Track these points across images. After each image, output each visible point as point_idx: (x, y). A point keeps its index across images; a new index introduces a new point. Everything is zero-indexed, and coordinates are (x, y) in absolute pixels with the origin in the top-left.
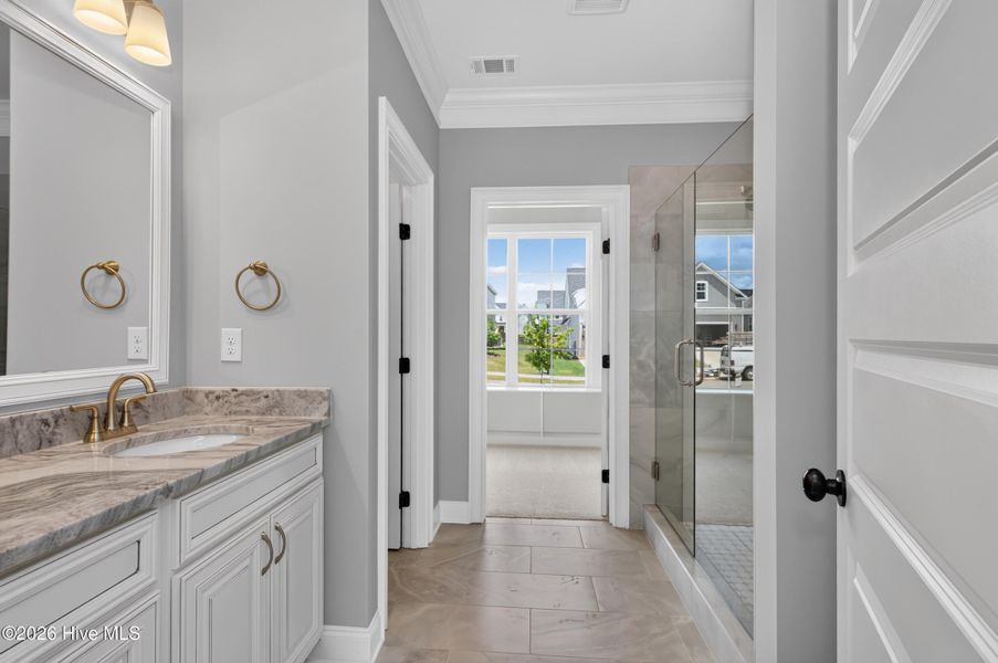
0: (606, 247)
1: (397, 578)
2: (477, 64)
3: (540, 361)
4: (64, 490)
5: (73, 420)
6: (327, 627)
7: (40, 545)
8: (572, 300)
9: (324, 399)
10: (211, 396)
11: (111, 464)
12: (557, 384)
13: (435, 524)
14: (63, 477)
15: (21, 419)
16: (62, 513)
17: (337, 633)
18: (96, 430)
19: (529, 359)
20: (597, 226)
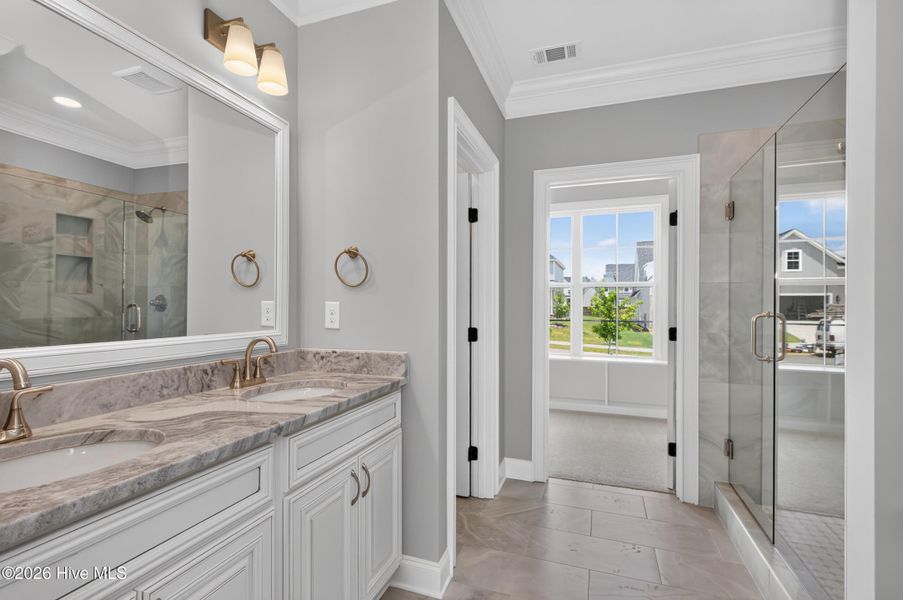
0: (673, 219)
1: (465, 523)
2: (539, 54)
3: (607, 332)
4: (213, 422)
5: (223, 371)
6: (405, 556)
7: (192, 464)
8: (642, 272)
9: (403, 362)
10: (317, 356)
11: (247, 406)
12: (626, 354)
13: (500, 479)
14: (214, 414)
15: (190, 368)
16: (208, 441)
17: (413, 563)
18: (238, 380)
19: (596, 330)
20: (665, 199)
